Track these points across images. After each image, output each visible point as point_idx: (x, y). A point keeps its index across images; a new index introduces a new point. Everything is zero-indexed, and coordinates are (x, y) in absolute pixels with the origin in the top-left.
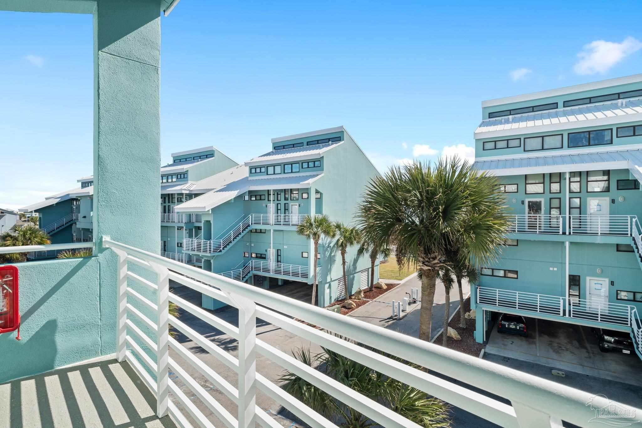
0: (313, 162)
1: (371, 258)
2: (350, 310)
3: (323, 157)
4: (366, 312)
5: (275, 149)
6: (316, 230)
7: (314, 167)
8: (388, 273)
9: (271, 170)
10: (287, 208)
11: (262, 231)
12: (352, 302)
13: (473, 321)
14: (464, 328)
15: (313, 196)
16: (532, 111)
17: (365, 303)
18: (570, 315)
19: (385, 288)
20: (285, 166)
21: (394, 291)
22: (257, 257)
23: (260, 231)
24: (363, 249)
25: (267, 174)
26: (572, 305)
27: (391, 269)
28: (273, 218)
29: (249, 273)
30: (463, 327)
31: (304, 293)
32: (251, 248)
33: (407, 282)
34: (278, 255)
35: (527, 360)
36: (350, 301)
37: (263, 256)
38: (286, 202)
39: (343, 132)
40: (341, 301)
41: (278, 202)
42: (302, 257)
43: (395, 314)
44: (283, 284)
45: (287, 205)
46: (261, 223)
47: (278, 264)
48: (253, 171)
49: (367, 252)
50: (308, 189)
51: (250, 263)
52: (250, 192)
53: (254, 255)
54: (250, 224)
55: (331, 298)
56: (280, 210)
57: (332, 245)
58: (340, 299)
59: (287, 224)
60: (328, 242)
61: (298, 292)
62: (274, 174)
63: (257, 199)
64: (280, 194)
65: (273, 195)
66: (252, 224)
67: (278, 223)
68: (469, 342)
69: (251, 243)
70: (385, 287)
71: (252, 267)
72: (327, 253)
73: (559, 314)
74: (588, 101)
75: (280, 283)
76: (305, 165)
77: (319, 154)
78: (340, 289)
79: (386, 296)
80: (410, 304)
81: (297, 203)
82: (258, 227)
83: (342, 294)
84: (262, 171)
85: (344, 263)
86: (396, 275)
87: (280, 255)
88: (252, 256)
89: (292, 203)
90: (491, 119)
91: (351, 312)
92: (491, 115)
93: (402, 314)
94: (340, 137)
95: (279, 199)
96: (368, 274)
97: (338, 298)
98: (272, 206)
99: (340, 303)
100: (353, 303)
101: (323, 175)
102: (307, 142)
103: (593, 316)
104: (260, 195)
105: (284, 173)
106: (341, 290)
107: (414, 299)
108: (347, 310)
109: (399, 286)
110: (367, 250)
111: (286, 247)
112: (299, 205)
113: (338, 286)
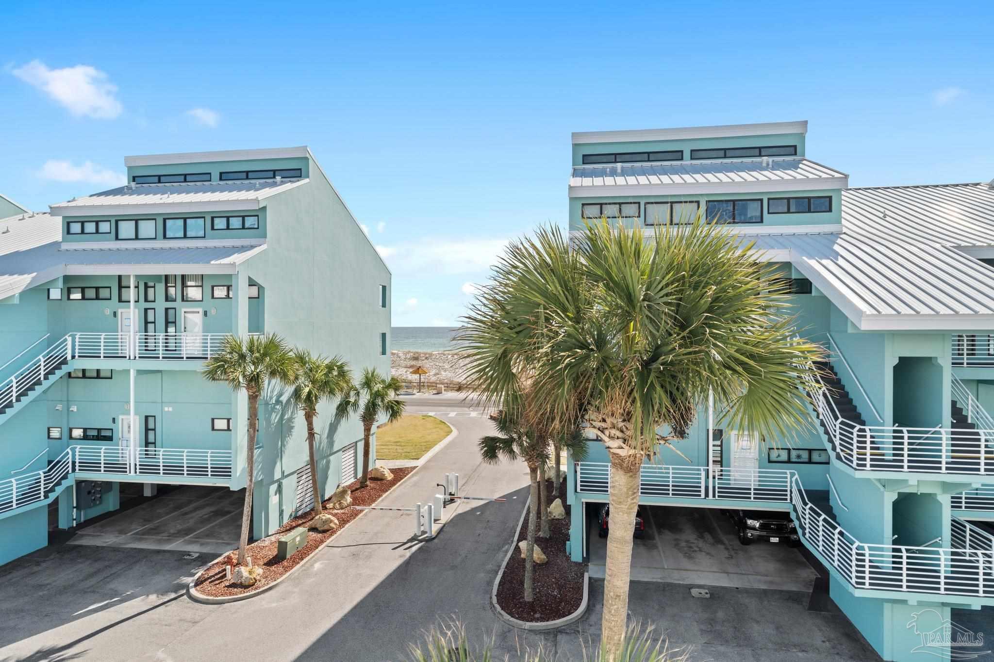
0: (241, 218)
1: (364, 421)
2: (326, 535)
3: (264, 208)
4: (360, 533)
5: (134, 181)
6: (253, 368)
7: (243, 228)
8: (390, 447)
9: (127, 229)
10: (171, 319)
11: (102, 374)
12: (330, 516)
13: (557, 522)
14: (546, 538)
15: (243, 293)
16: (647, 160)
17: (357, 515)
18: (714, 496)
19: (389, 478)
20: (167, 221)
21: (408, 483)
22: (86, 437)
23: (95, 375)
24: (348, 403)
25: (117, 238)
26: (717, 479)
27: (393, 439)
28: (135, 343)
29: (65, 477)
30: (545, 536)
31: (212, 509)
32: (68, 414)
33: (429, 461)
34: (147, 430)
35: (653, 578)
36: (325, 516)
37: (103, 433)
38: (169, 305)
39: (306, 159)
40: (305, 515)
41: (148, 305)
42: (213, 429)
43: (422, 528)
44: (155, 493)
45: (171, 312)
46: (161, 356)
47: (146, 451)
48: (76, 228)
49: (355, 411)
50: (230, 276)
51: (68, 453)
52: (67, 279)
53: (77, 433)
54: (69, 357)
55: (281, 513)
56: (154, 323)
57: (284, 399)
58: (300, 513)
59: (173, 355)
60: (275, 393)
61: (196, 509)
62: (137, 238)
63: (87, 296)
64: (154, 287)
65: (136, 287)
66: (73, 357)
67: (148, 353)
68: (560, 563)
69: (68, 403)
70: (389, 476)
71: (74, 463)
72: (274, 415)
73: (700, 496)
74: (722, 153)
75: (147, 493)
76: (220, 223)
77: (257, 200)
78: (300, 492)
79: (395, 494)
80: (445, 504)
81: (199, 307)
82: (91, 365)
83: (306, 500)
84: (100, 231)
85: (311, 435)
86: (405, 450)
87: (154, 430)
88: (71, 437)
89: (186, 307)
90: (587, 166)
91: (330, 539)
92: (587, 159)
93: (435, 528)
94: (300, 169)
95: (151, 297)
96: (356, 453)
97: (297, 511)
98: (131, 315)
99: (304, 521)
100: (333, 518)
101: (264, 247)
102: (221, 174)
103: (742, 493)
104: (97, 289)
105: (165, 237)
106: (303, 494)
107: (450, 494)
108: (320, 535)
109: (415, 471)
110: (355, 405)
111: (171, 409)
112: (205, 314)
113: (297, 484)
